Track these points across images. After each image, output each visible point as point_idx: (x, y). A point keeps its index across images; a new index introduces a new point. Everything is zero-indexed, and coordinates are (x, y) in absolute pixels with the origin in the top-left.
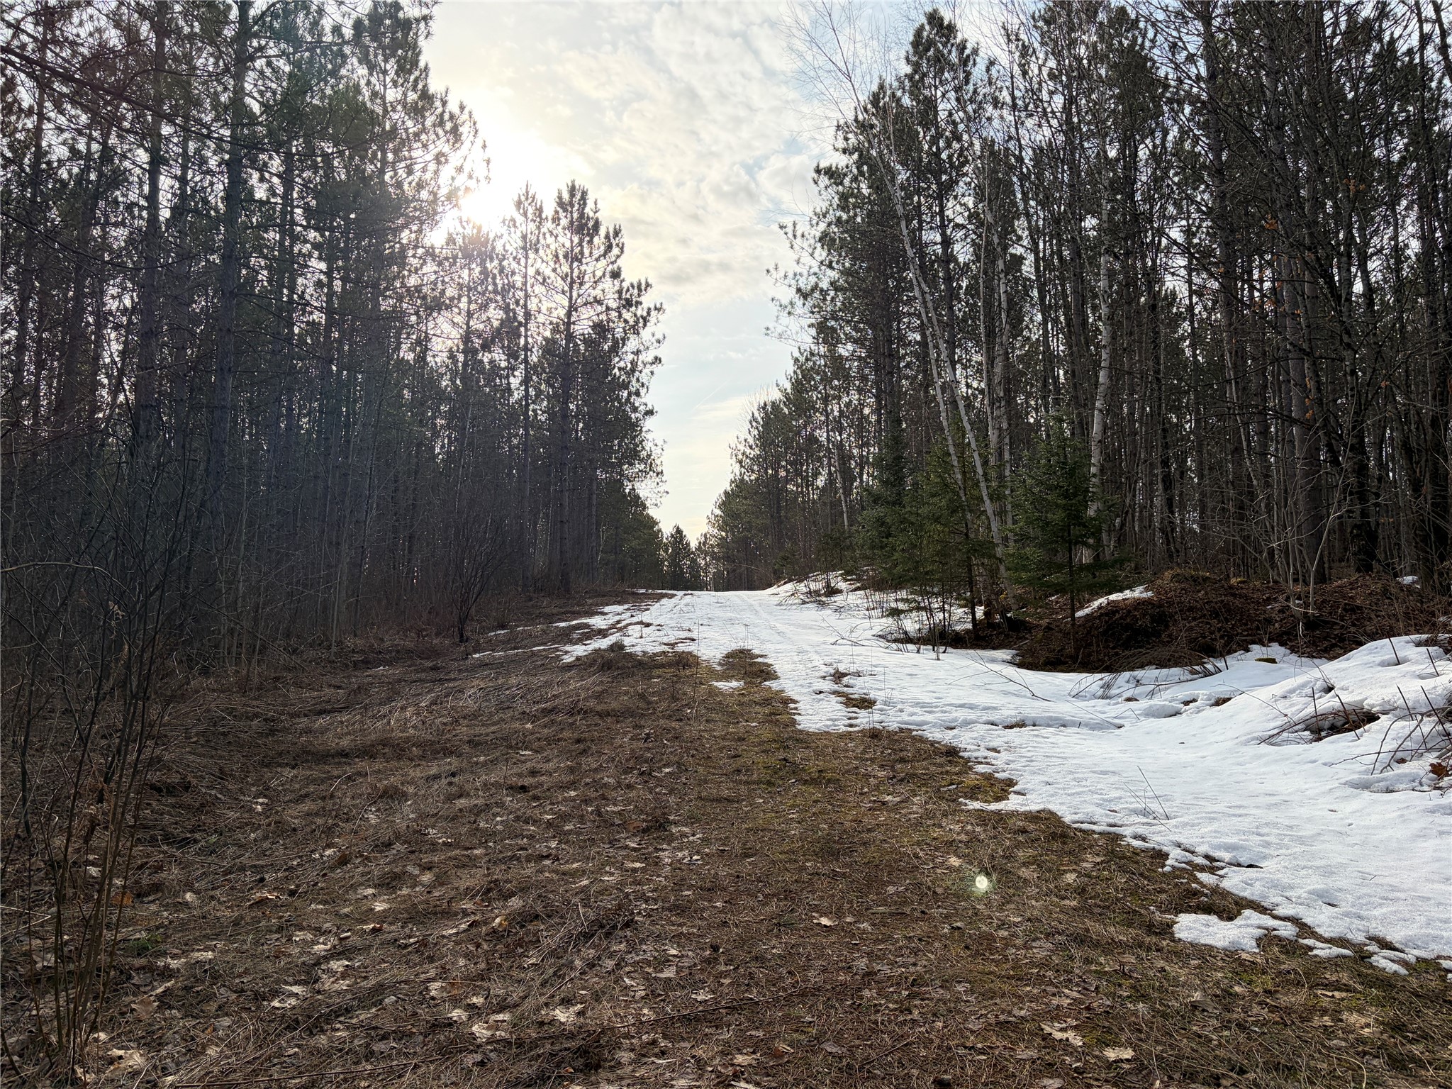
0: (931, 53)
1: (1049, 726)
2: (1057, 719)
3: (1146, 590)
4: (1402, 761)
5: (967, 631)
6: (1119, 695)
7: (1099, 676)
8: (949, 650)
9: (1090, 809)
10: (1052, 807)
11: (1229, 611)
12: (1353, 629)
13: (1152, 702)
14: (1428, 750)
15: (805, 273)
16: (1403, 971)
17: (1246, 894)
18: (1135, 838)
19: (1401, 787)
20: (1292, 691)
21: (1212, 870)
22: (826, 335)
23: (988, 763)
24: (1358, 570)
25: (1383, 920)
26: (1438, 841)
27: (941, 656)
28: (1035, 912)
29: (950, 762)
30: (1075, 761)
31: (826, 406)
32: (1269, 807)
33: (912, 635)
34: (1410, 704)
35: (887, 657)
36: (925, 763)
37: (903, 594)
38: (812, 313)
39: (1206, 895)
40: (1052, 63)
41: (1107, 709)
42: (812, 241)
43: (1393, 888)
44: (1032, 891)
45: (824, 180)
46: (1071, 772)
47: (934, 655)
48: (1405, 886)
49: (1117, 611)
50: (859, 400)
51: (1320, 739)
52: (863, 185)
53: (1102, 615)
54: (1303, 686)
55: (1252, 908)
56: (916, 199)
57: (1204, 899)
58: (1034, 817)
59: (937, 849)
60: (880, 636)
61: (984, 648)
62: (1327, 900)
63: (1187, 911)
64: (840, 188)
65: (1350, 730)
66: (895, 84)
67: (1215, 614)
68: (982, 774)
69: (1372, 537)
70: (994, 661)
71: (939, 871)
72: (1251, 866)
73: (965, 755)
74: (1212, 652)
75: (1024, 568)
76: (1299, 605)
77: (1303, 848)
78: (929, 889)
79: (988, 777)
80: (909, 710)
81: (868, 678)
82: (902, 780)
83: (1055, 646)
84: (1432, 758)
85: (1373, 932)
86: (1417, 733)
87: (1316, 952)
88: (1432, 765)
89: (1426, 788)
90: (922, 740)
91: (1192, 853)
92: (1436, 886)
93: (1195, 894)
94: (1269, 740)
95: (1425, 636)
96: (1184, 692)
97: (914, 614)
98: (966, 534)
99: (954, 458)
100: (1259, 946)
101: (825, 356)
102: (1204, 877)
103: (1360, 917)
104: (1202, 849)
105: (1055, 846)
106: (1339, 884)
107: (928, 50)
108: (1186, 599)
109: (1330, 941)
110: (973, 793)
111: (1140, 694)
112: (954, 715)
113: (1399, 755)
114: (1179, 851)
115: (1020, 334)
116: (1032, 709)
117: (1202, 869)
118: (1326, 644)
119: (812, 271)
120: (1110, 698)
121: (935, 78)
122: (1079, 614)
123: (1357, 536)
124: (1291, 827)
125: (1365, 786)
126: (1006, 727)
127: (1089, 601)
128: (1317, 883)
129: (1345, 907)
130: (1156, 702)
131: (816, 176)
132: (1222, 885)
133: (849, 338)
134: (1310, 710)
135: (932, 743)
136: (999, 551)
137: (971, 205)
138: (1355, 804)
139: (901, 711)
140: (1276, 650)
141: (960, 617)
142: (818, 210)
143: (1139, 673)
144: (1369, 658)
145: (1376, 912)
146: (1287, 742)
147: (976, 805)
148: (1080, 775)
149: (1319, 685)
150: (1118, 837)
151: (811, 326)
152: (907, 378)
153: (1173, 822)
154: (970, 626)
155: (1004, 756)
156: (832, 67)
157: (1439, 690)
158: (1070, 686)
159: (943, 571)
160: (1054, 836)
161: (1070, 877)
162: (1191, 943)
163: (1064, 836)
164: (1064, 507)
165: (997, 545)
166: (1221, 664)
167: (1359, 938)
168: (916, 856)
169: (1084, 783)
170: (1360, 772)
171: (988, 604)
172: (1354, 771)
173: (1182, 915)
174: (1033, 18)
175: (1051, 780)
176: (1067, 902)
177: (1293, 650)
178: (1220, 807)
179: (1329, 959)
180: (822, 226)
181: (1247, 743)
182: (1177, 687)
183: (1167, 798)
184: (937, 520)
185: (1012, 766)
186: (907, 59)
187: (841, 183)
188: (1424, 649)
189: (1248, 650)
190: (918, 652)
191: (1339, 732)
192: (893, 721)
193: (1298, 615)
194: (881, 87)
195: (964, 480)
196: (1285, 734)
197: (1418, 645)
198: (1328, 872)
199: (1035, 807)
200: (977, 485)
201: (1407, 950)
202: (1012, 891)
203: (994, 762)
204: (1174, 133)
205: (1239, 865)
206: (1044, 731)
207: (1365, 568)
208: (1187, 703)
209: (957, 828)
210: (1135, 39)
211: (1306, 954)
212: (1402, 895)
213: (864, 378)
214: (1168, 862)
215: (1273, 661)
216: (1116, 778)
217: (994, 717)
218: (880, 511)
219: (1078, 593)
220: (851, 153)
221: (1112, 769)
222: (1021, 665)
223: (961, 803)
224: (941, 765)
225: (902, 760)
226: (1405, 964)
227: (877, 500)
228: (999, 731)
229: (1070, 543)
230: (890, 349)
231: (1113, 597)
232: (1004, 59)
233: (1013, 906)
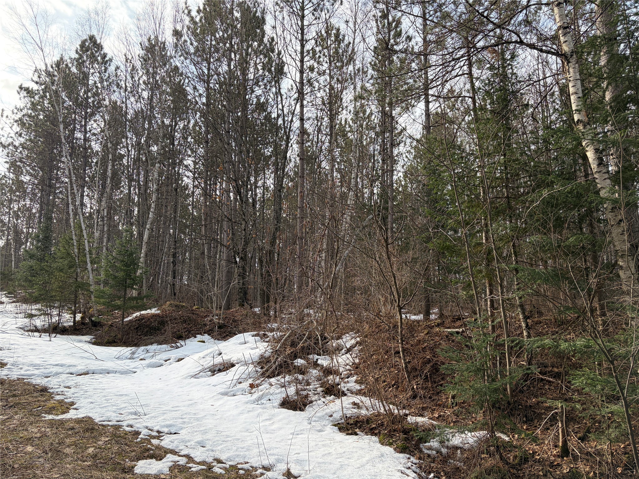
0: (89, 53)
1: (101, 373)
2: (105, 370)
3: (158, 310)
4: (240, 383)
5: (70, 326)
6: (138, 357)
7: (130, 348)
8: (58, 335)
9: (109, 414)
10: (90, 415)
11: (190, 320)
12: (235, 329)
13: (151, 361)
14: (250, 378)
15: (6, 136)
16: (223, 472)
17: (170, 447)
18: (128, 426)
19: (238, 393)
20: (207, 355)
21: (158, 438)
22: (15, 169)
23: (63, 395)
24: (239, 306)
25: (221, 451)
26: (247, 415)
27: (53, 339)
28: (67, 471)
29: (41, 395)
30: (108, 391)
31: (10, 205)
32: (189, 405)
33: (40, 328)
34: (246, 360)
35: (21, 340)
36: (26, 397)
37: (38, 306)
38: (8, 156)
39: (153, 450)
40: (145, 78)
41: (130, 364)
42: (12, 121)
43: (228, 436)
44: (69, 459)
45: (24, 93)
46: (105, 396)
47: (48, 338)
48: (231, 435)
49: (144, 319)
50: (30, 204)
51: (214, 375)
52: (45, 102)
53: (136, 320)
54: (211, 353)
55: (171, 453)
56: (73, 116)
57: (152, 452)
58: (79, 421)
59: (21, 443)
60: (20, 328)
61: (77, 335)
62: (201, 445)
63: (143, 459)
64: (33, 99)
65: (224, 371)
66: (69, 61)
67: (185, 321)
68: (58, 401)
69: (245, 293)
70: (80, 341)
71: (19, 455)
72: (175, 433)
73: (51, 391)
74: (180, 337)
75: (102, 297)
76: (216, 319)
77: (198, 423)
78: (10, 466)
79: (61, 402)
80: (26, 368)
81: (6, 351)
82: (11, 407)
83: (113, 334)
84: (250, 381)
85: (217, 456)
86: (247, 371)
87: (192, 469)
88: (250, 384)
89: (247, 393)
90: (29, 384)
91: (151, 430)
92: (243, 434)
93: (148, 450)
94: (195, 376)
95: (255, 333)
96: (165, 356)
97: (42, 317)
98: (76, 279)
99: (75, 241)
100: (170, 470)
101: (12, 180)
102: (155, 442)
103: (213, 451)
104: (156, 429)
105: (87, 435)
106: (207, 437)
107: (88, 51)
108: (174, 314)
109: (199, 463)
110: (50, 411)
111: (147, 357)
112: (51, 370)
113: (240, 380)
114: (146, 430)
115: (119, 189)
116: (94, 365)
117: (154, 437)
118: (225, 334)
119: (10, 135)
120: (133, 359)
121: (89, 64)
122: (126, 320)
123: (241, 292)
124: (195, 414)
125: (225, 394)
126: (78, 375)
127: (132, 314)
128: (199, 438)
129: (208, 447)
130: (153, 360)
131: (19, 90)
132: (161, 444)
133: (28, 173)
134: (212, 363)
135: (34, 386)
136: (92, 288)
137: (102, 126)
138: (221, 402)
139: (21, 369)
140: (206, 337)
141: (67, 319)
142: (18, 107)
143: (149, 347)
144: (236, 341)
145: (219, 448)
146: (202, 376)
147: (50, 417)
148: (109, 398)
149: (217, 352)
150: (120, 426)
151: (6, 162)
152: (59, 198)
153: (147, 417)
154: (72, 324)
155: (72, 390)
156: (33, 42)
157: (257, 354)
158: (116, 353)
159: (62, 296)
160: (87, 430)
161: (91, 450)
162: (141, 475)
163: (93, 429)
164: (124, 270)
165: (91, 285)
166: (182, 343)
167: (210, 460)
168: (7, 448)
169: (110, 401)
170: (225, 388)
171: (84, 313)
172: (222, 388)
173: (140, 461)
174: (139, 56)
175: (93, 401)
176: (86, 463)
177: (212, 337)
178: (169, 408)
179: (197, 472)
180: (19, 115)
181: (186, 378)
182: (164, 354)
183: (147, 405)
184: (61, 270)
185: (76, 395)
186: (77, 51)
187: (33, 97)
188: (254, 338)
189: (195, 337)
190: (40, 337)
191: (221, 372)
192: (14, 375)
193: (216, 323)
194: (62, 59)
195: (79, 253)
196: (201, 373)
197: (253, 336)
198: (205, 432)
199: (81, 416)
200: (85, 256)
201: (227, 462)
202: (58, 461)
203: (66, 393)
204: (192, 122)
205: (171, 434)
206: (96, 376)
207: (242, 305)
208: (166, 361)
209: (35, 430)
210: (181, 80)
211: (188, 471)
212: (229, 439)
213: (35, 194)
214: (140, 436)
215: (204, 342)
216: (127, 397)
217: (73, 370)
218: (32, 262)
219: (126, 310)
220: (41, 84)
221: (125, 393)
222: (94, 344)
223: (42, 417)
224: (36, 397)
225: (14, 396)
226: (225, 469)
227: (32, 256)
228: (74, 377)
229: (126, 287)
230: (50, 183)
231: (143, 312)
232: (122, 68)
233: (56, 469)
